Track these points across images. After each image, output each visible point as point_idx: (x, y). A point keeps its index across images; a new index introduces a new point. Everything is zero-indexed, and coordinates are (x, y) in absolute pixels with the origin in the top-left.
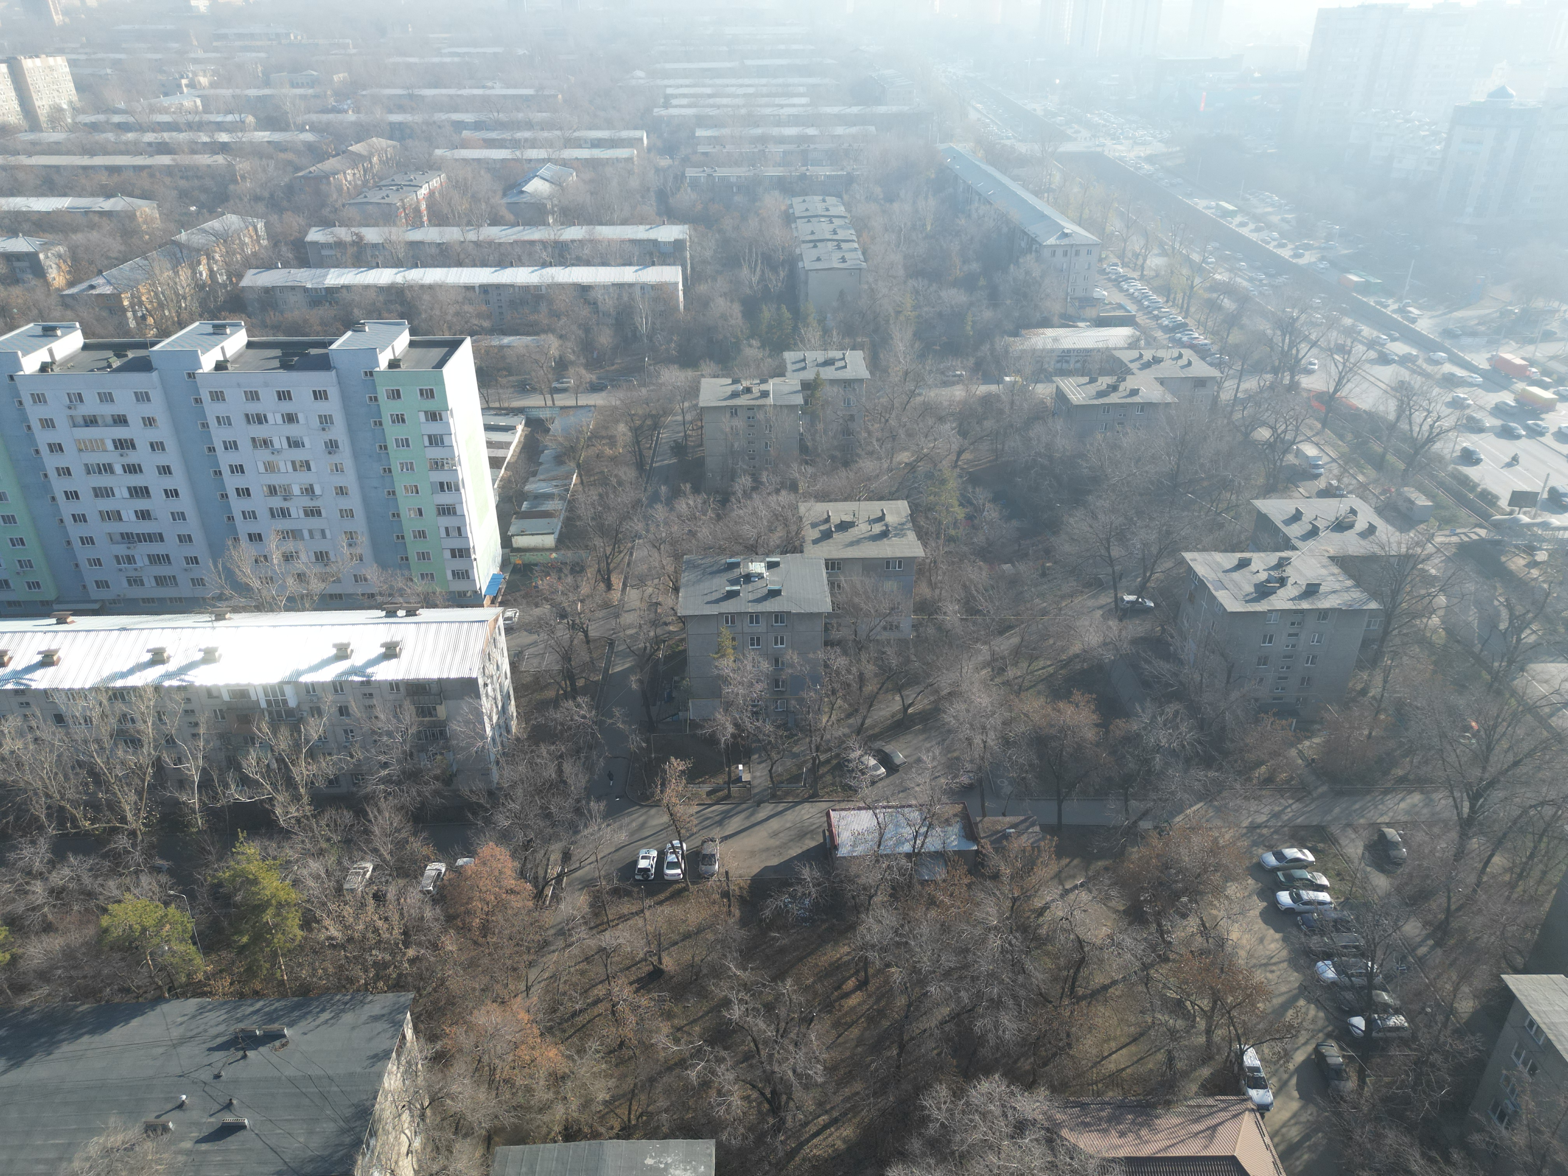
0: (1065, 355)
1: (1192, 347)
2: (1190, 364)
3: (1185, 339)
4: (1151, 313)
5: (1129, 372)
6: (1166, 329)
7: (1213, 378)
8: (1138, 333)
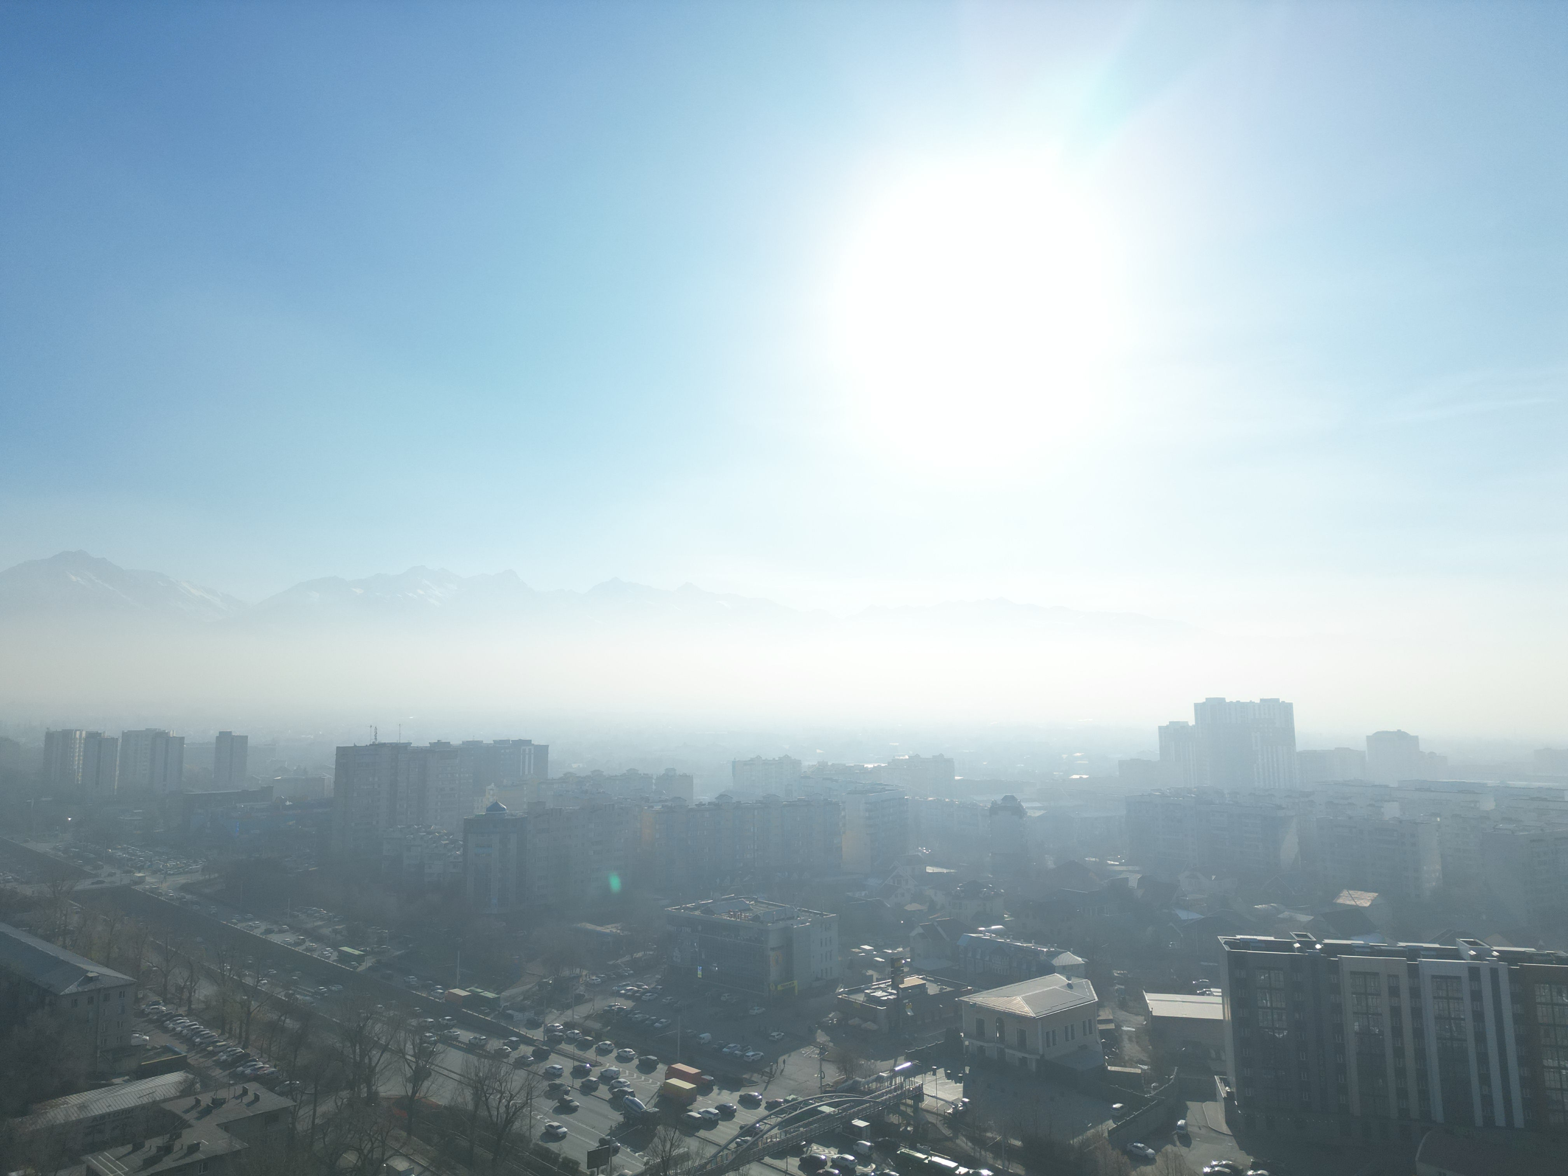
0: (99, 1123)
1: (257, 1078)
2: (257, 1098)
3: (248, 1071)
4: (205, 1050)
5: (186, 1125)
6: (223, 1065)
7: (285, 1109)
8: (191, 1076)
